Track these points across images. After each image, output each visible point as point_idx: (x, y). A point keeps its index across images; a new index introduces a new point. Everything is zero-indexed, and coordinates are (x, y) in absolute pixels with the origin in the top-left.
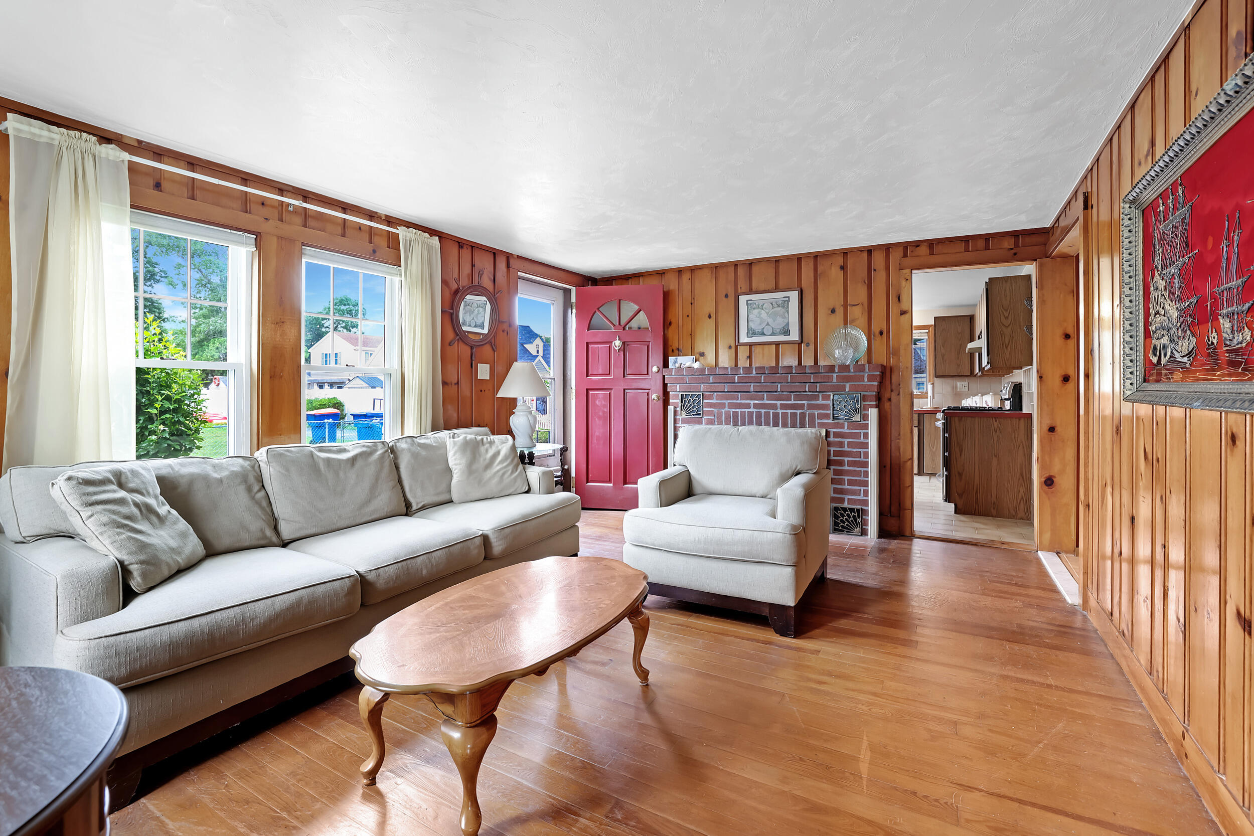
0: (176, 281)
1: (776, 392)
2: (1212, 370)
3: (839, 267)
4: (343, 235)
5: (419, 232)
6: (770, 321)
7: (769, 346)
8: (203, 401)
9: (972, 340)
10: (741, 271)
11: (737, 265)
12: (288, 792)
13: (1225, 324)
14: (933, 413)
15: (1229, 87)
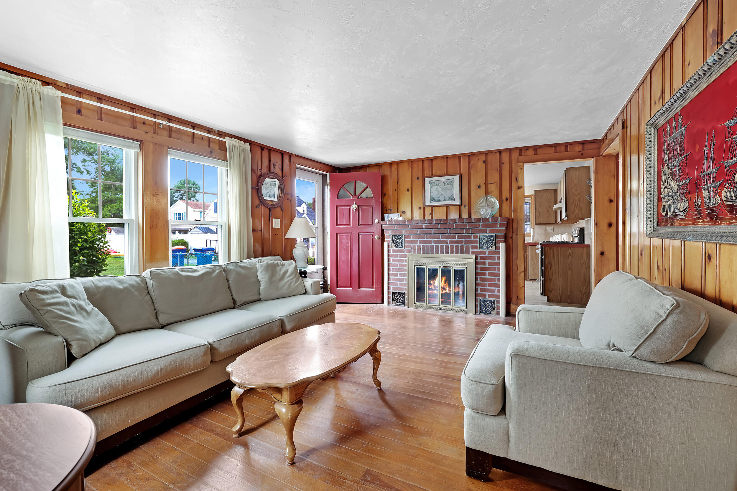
0: (82, 169)
1: (447, 234)
2: (698, 219)
3: (483, 161)
4: (193, 142)
5: (238, 141)
6: (443, 193)
7: (443, 207)
8: (107, 242)
9: (556, 203)
10: (426, 164)
11: (424, 160)
12: (172, 473)
13: (706, 194)
14: (534, 245)
15: (710, 61)
